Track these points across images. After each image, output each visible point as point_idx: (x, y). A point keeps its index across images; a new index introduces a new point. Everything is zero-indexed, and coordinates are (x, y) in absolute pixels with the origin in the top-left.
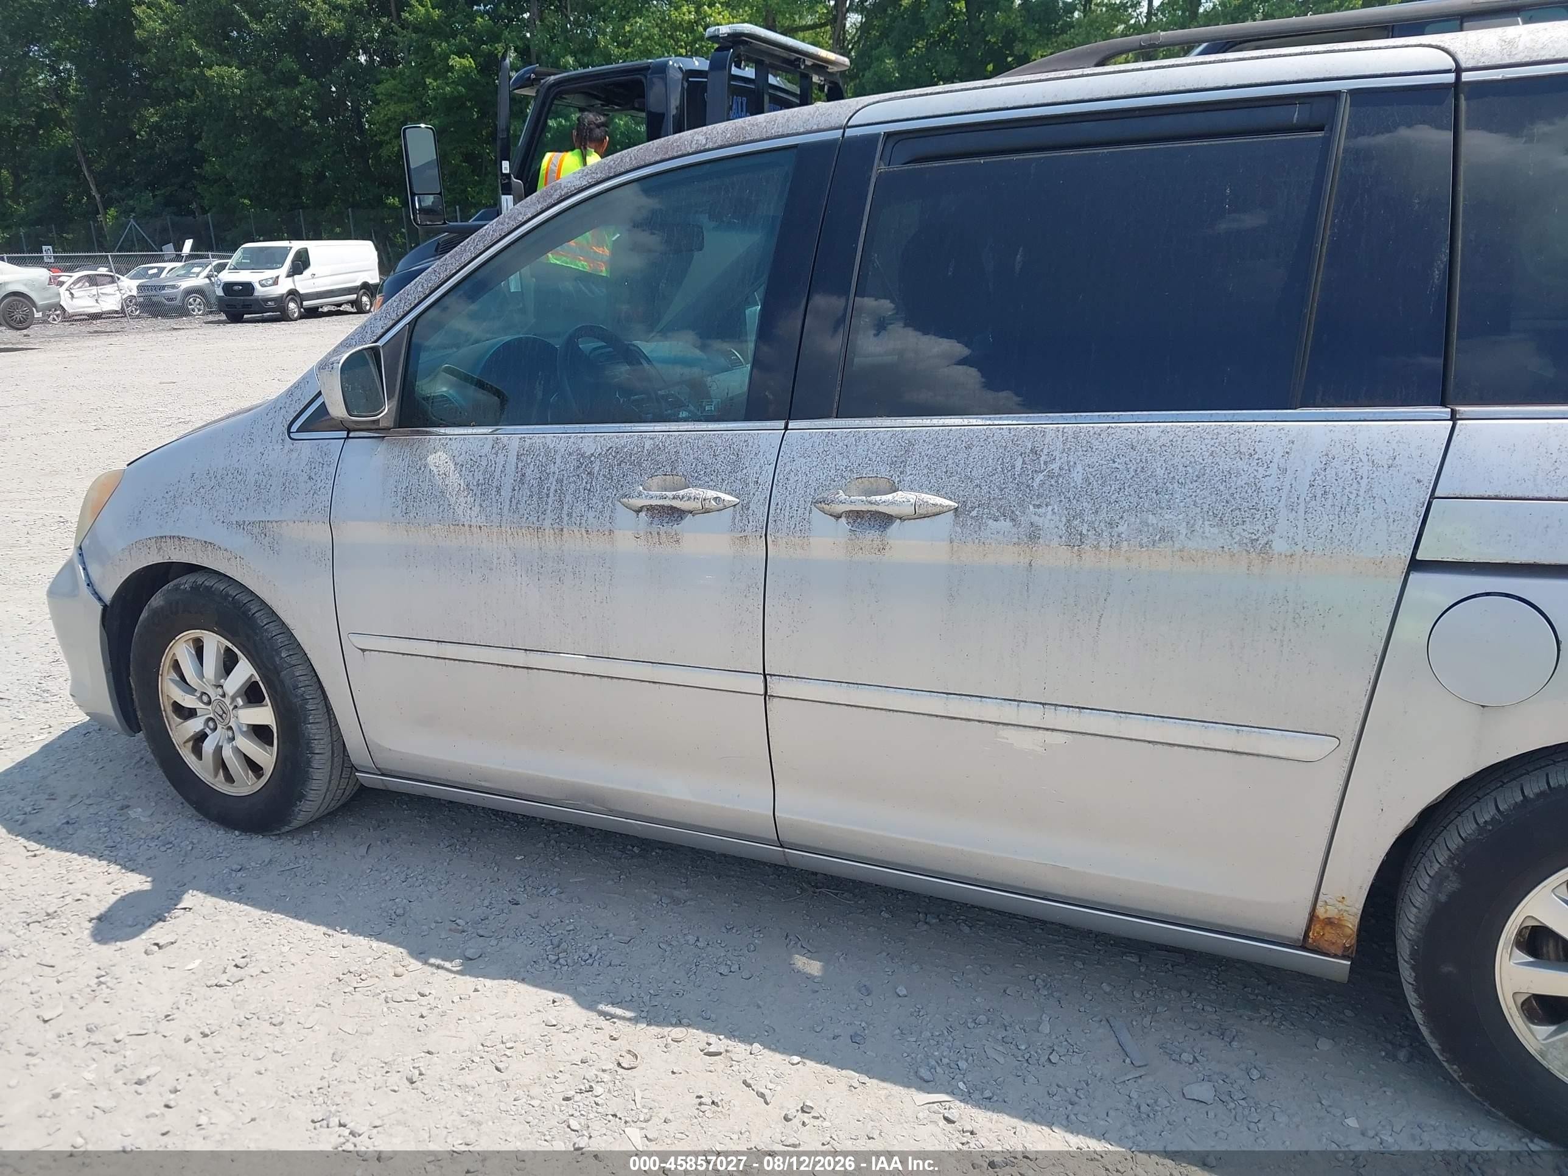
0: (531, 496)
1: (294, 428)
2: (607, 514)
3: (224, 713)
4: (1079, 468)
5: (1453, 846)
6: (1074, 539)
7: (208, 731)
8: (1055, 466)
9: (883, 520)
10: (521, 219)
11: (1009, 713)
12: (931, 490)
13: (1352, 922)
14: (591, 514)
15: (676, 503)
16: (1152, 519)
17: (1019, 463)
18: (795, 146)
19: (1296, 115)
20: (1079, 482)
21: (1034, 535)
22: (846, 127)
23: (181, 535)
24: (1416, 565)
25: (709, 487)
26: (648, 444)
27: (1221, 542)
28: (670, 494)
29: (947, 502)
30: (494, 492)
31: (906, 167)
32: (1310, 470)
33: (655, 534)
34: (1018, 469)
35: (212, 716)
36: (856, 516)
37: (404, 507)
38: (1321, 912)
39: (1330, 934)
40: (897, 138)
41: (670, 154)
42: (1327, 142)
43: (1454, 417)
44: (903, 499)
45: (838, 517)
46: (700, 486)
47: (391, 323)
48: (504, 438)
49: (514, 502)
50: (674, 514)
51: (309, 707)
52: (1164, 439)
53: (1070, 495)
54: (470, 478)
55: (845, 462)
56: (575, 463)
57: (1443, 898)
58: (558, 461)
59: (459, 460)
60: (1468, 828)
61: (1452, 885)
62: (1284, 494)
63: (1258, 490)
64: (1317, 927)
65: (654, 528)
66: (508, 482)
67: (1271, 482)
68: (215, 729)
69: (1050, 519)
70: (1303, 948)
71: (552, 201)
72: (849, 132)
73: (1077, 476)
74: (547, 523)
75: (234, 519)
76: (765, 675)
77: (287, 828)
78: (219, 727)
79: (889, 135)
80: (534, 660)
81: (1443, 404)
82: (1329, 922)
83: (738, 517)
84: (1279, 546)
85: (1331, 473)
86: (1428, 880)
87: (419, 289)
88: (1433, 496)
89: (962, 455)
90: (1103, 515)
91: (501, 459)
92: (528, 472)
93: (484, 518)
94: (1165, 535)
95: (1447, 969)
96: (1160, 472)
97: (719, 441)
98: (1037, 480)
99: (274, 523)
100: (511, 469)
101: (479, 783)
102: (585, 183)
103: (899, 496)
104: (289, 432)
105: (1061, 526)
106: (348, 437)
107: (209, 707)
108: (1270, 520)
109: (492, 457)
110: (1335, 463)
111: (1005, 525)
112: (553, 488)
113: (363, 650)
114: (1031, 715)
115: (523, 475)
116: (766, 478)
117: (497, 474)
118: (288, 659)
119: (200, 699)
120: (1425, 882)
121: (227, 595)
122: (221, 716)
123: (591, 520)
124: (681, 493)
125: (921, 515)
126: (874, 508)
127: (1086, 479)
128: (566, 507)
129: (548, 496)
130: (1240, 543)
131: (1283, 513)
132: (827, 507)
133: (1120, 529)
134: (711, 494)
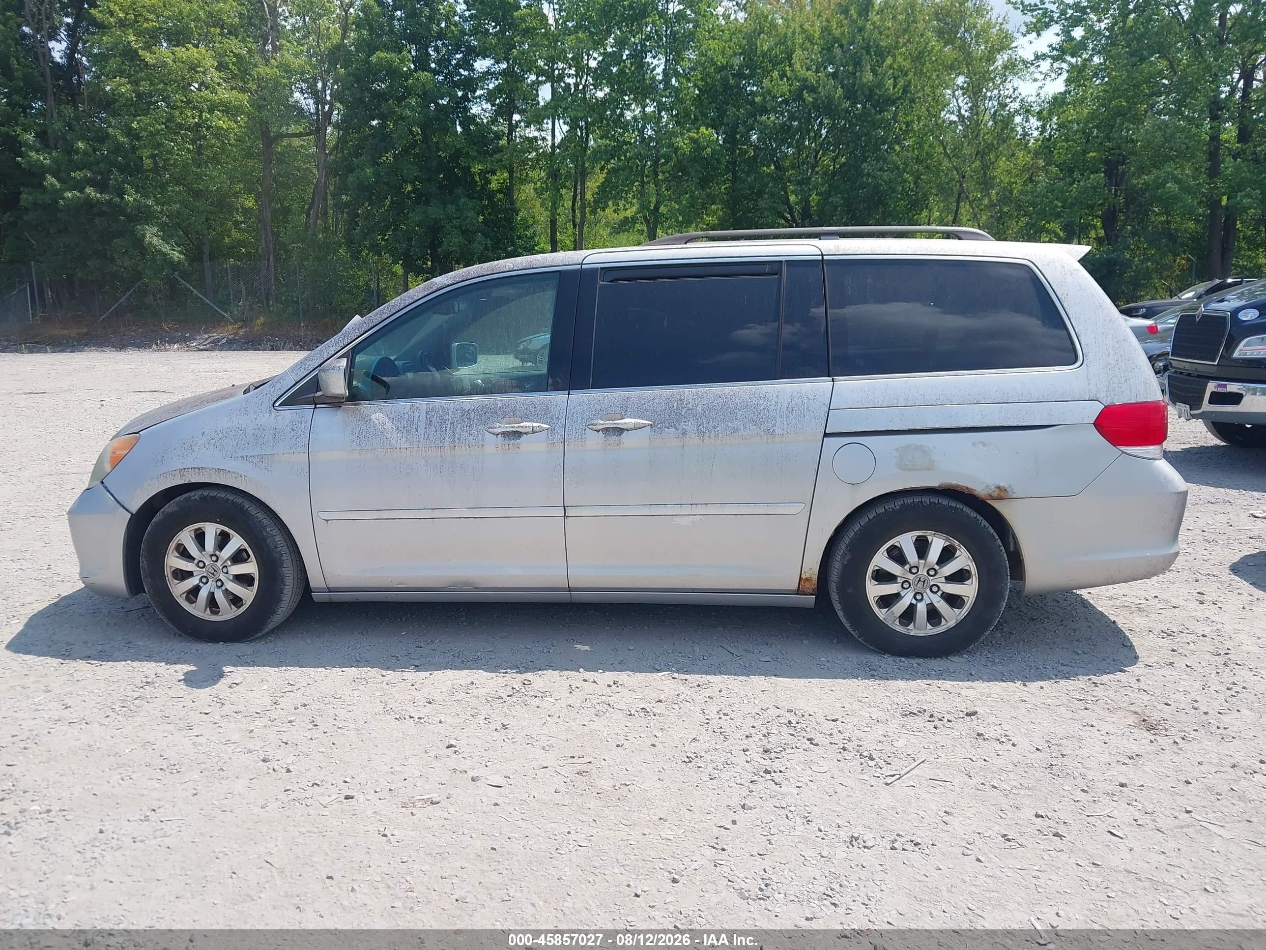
0: (436, 431)
1: (277, 404)
2: (480, 437)
3: (215, 571)
4: (700, 406)
5: (847, 542)
6: (701, 434)
7: (201, 585)
8: (690, 405)
9: (620, 431)
10: (416, 298)
11: (677, 510)
12: (639, 418)
13: (815, 578)
14: (471, 437)
15: (518, 429)
16: (730, 424)
17: (676, 404)
18: (559, 271)
19: (767, 269)
20: (700, 411)
21: (684, 434)
22: (582, 264)
23: (200, 467)
24: (826, 435)
25: (534, 422)
26: (499, 404)
27: (756, 431)
28: (516, 425)
29: (647, 422)
30: (414, 431)
31: (612, 283)
32: (786, 402)
33: (507, 445)
34: (675, 407)
35: (205, 575)
36: (606, 430)
37: (358, 441)
38: (803, 576)
39: (807, 585)
40: (605, 270)
41: (495, 271)
42: (780, 279)
43: (833, 381)
44: (629, 421)
45: (598, 431)
46: (529, 421)
47: (340, 348)
48: (417, 404)
49: (426, 435)
50: (517, 434)
51: (284, 558)
52: (731, 393)
53: (697, 417)
54: (399, 424)
55: (599, 407)
56: (461, 414)
57: (845, 563)
58: (450, 414)
59: (391, 416)
60: (851, 534)
61: (848, 557)
62: (778, 411)
63: (768, 411)
64: (802, 583)
65: (507, 442)
66: (422, 425)
67: (772, 407)
68: (207, 583)
69: (690, 427)
70: (798, 594)
71: (431, 290)
72: (584, 266)
73: (700, 409)
74: (446, 444)
75: (239, 455)
76: (564, 507)
77: (260, 634)
78: (210, 581)
79: (602, 269)
80: (436, 514)
81: (829, 376)
82: (807, 579)
83: (550, 435)
84: (778, 431)
85: (794, 403)
86: (839, 557)
87: (357, 331)
88: (829, 409)
89: (651, 403)
90: (711, 423)
91: (416, 414)
92: (433, 419)
93: (408, 444)
94: (736, 430)
95: (850, 590)
96: (731, 406)
97: (536, 401)
98: (684, 412)
99: (269, 456)
100: (423, 418)
101: (396, 586)
102: (450, 283)
103: (627, 420)
104: (274, 407)
105: (695, 429)
106: (315, 408)
107: (204, 570)
108: (774, 421)
109: (411, 413)
110: (795, 399)
111: (672, 430)
112: (449, 426)
113: (327, 521)
114: (687, 510)
115: (431, 421)
116: (562, 416)
117: (415, 421)
118: (271, 532)
119: (198, 565)
120: (838, 558)
121: (228, 499)
122: (213, 574)
123: (471, 440)
124: (521, 425)
125: (637, 428)
126: (616, 426)
127: (703, 410)
128: (457, 436)
129: (446, 430)
130: (763, 431)
131: (778, 419)
132: (594, 427)
133: (718, 429)
134: (536, 425)
